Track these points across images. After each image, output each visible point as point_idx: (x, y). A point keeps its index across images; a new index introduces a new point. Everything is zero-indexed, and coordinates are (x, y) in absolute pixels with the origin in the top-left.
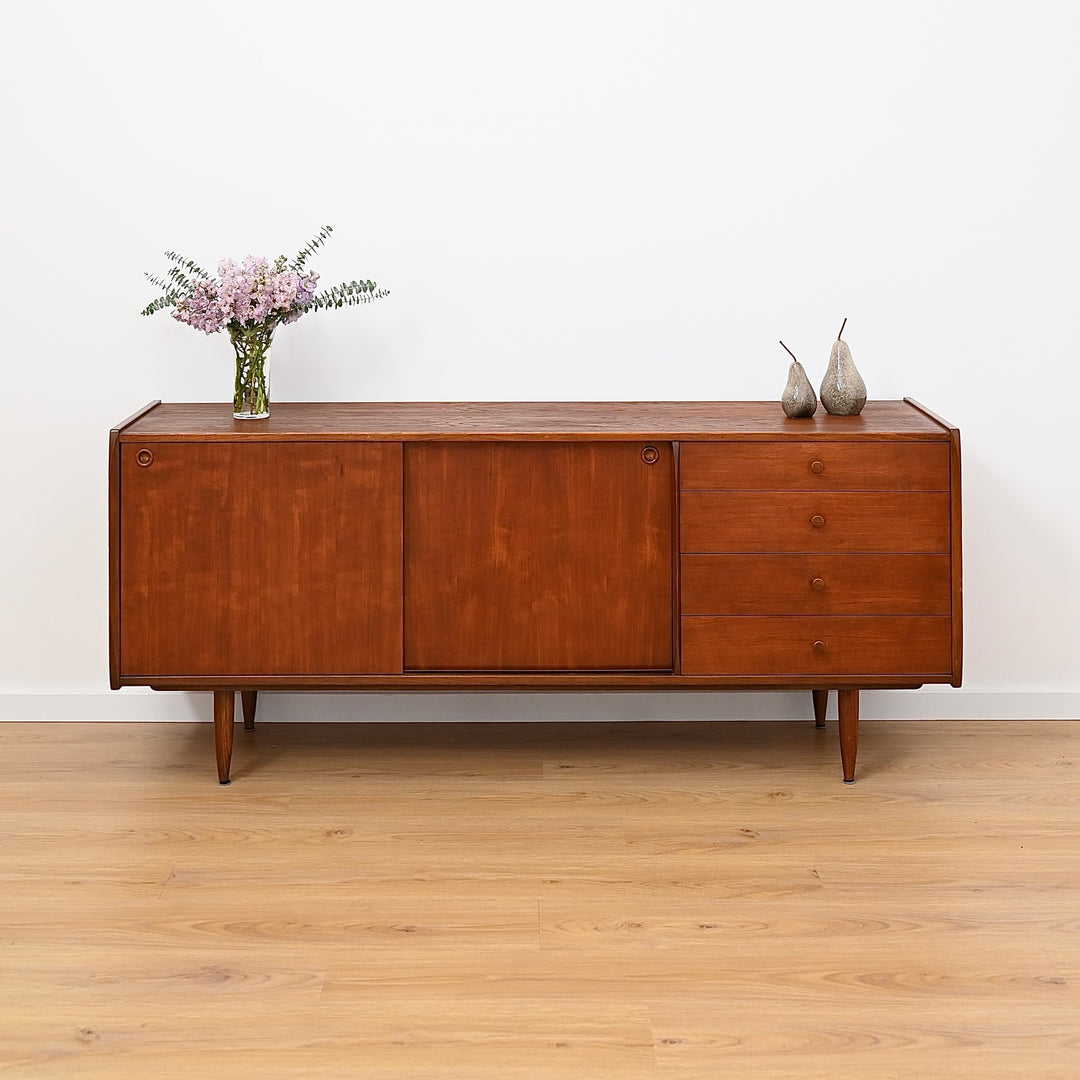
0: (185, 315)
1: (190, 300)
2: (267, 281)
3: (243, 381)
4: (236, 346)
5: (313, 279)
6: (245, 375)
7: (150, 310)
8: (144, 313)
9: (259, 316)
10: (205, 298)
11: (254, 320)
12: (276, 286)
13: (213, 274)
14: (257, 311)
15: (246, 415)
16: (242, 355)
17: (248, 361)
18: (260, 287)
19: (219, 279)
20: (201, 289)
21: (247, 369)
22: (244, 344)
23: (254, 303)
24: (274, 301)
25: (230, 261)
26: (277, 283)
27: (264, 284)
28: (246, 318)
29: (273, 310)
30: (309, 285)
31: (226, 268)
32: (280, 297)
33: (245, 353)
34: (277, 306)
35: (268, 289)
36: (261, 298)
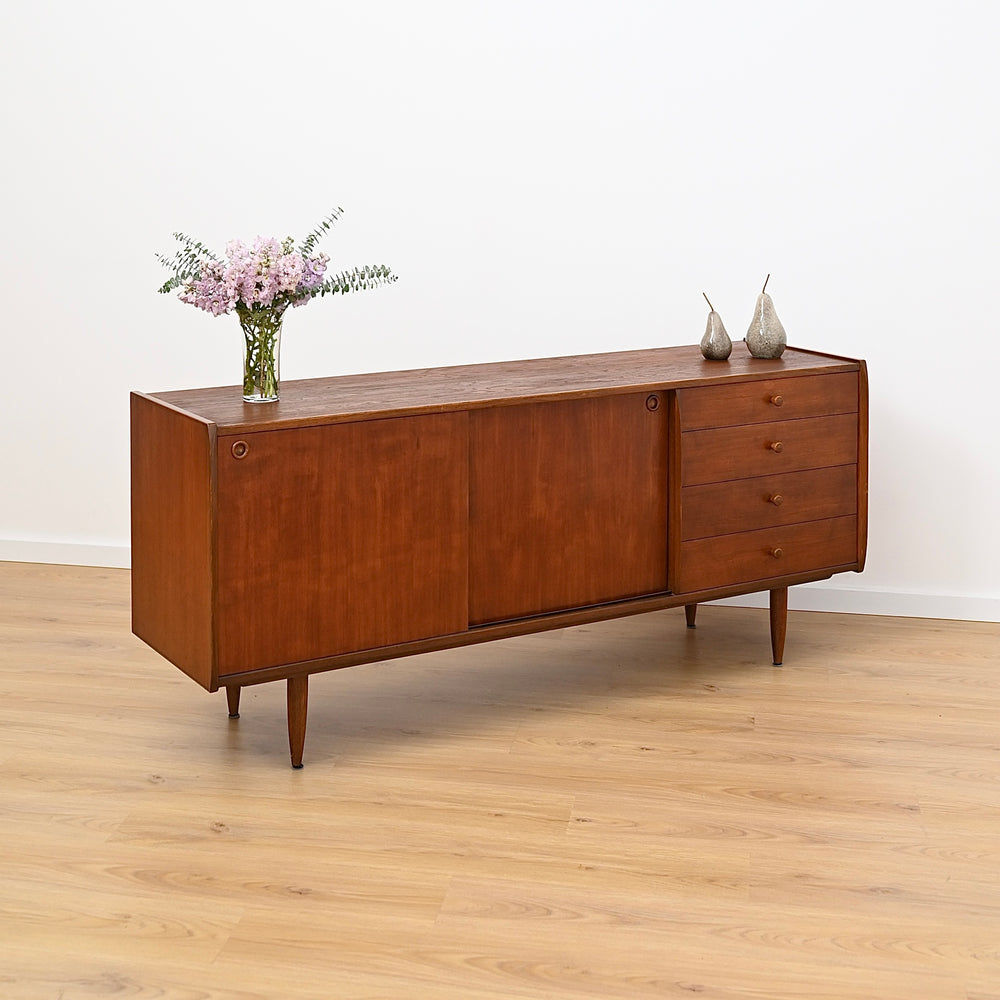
0: (192, 297)
1: (197, 282)
2: (272, 263)
3: (252, 364)
4: (245, 328)
5: (322, 262)
6: (254, 357)
7: (166, 289)
8: (161, 291)
9: (264, 299)
10: (213, 279)
11: (260, 303)
12: (281, 269)
13: (221, 256)
14: (262, 294)
15: (256, 398)
16: (251, 338)
17: (257, 344)
18: (264, 270)
19: (227, 261)
20: (209, 271)
21: (255, 352)
22: (252, 327)
23: (259, 286)
24: (279, 283)
25: (238, 241)
26: (282, 265)
27: (268, 267)
28: (252, 301)
29: (280, 292)
30: (318, 267)
31: (234, 249)
32: (285, 280)
33: (253, 335)
34: (283, 288)
35: (273, 272)
36: (266, 282)
